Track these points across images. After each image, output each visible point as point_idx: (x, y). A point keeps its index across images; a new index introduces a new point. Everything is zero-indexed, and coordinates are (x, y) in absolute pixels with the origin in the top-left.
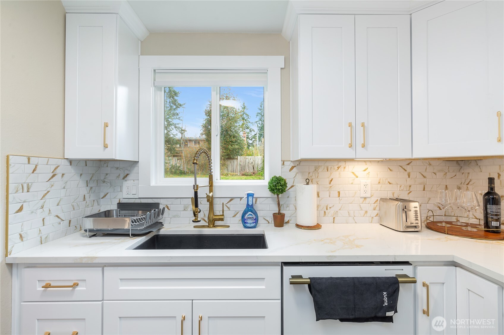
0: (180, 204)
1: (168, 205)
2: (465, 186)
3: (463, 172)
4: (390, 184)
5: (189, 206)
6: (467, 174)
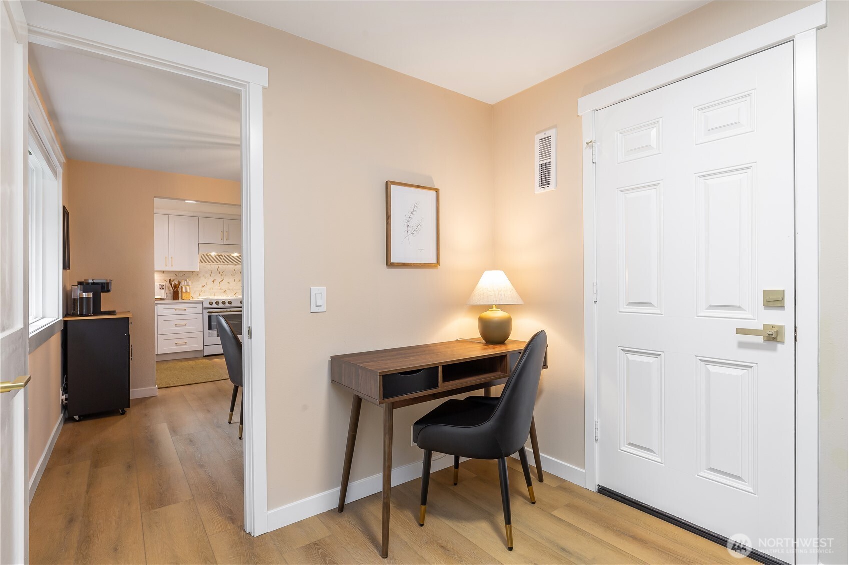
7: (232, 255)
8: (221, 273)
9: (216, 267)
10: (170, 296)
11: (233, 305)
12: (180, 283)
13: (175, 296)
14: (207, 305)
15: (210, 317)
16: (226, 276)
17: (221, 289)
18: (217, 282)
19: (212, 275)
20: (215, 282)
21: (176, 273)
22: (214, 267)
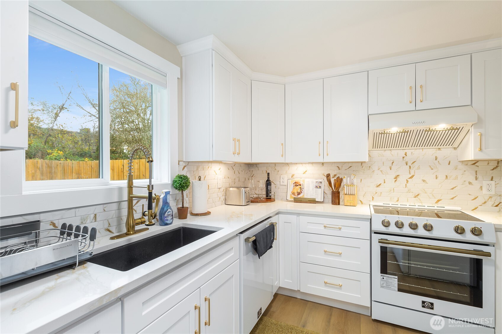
0: (75, 216)
1: (54, 222)
2: (251, 178)
3: (250, 170)
4: (228, 178)
5: (88, 217)
6: (252, 171)
7: (433, 127)
8: (409, 164)
9: (402, 153)
10: (329, 197)
11: (434, 234)
12: (342, 180)
13: (336, 199)
14: (378, 226)
15: (384, 252)
16: (419, 168)
17: (409, 191)
18: (402, 179)
19: (393, 167)
20: (398, 179)
21: (339, 165)
22: (397, 153)
